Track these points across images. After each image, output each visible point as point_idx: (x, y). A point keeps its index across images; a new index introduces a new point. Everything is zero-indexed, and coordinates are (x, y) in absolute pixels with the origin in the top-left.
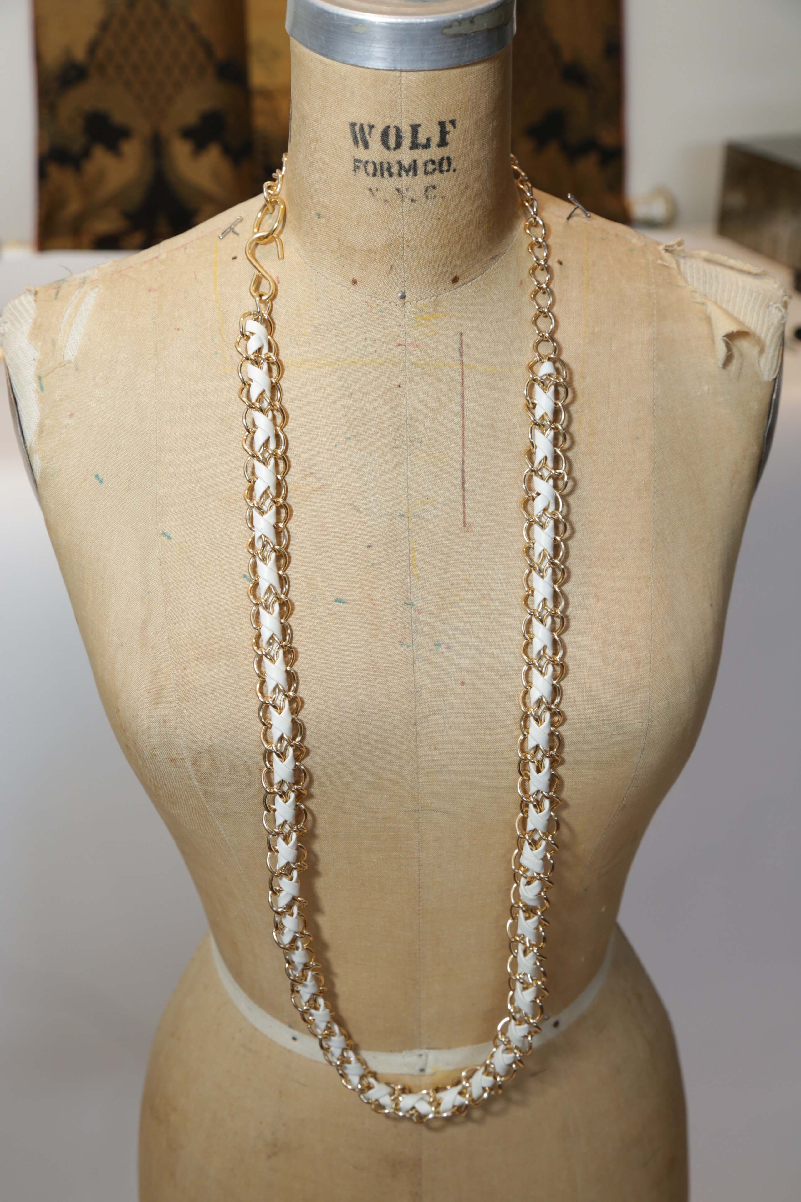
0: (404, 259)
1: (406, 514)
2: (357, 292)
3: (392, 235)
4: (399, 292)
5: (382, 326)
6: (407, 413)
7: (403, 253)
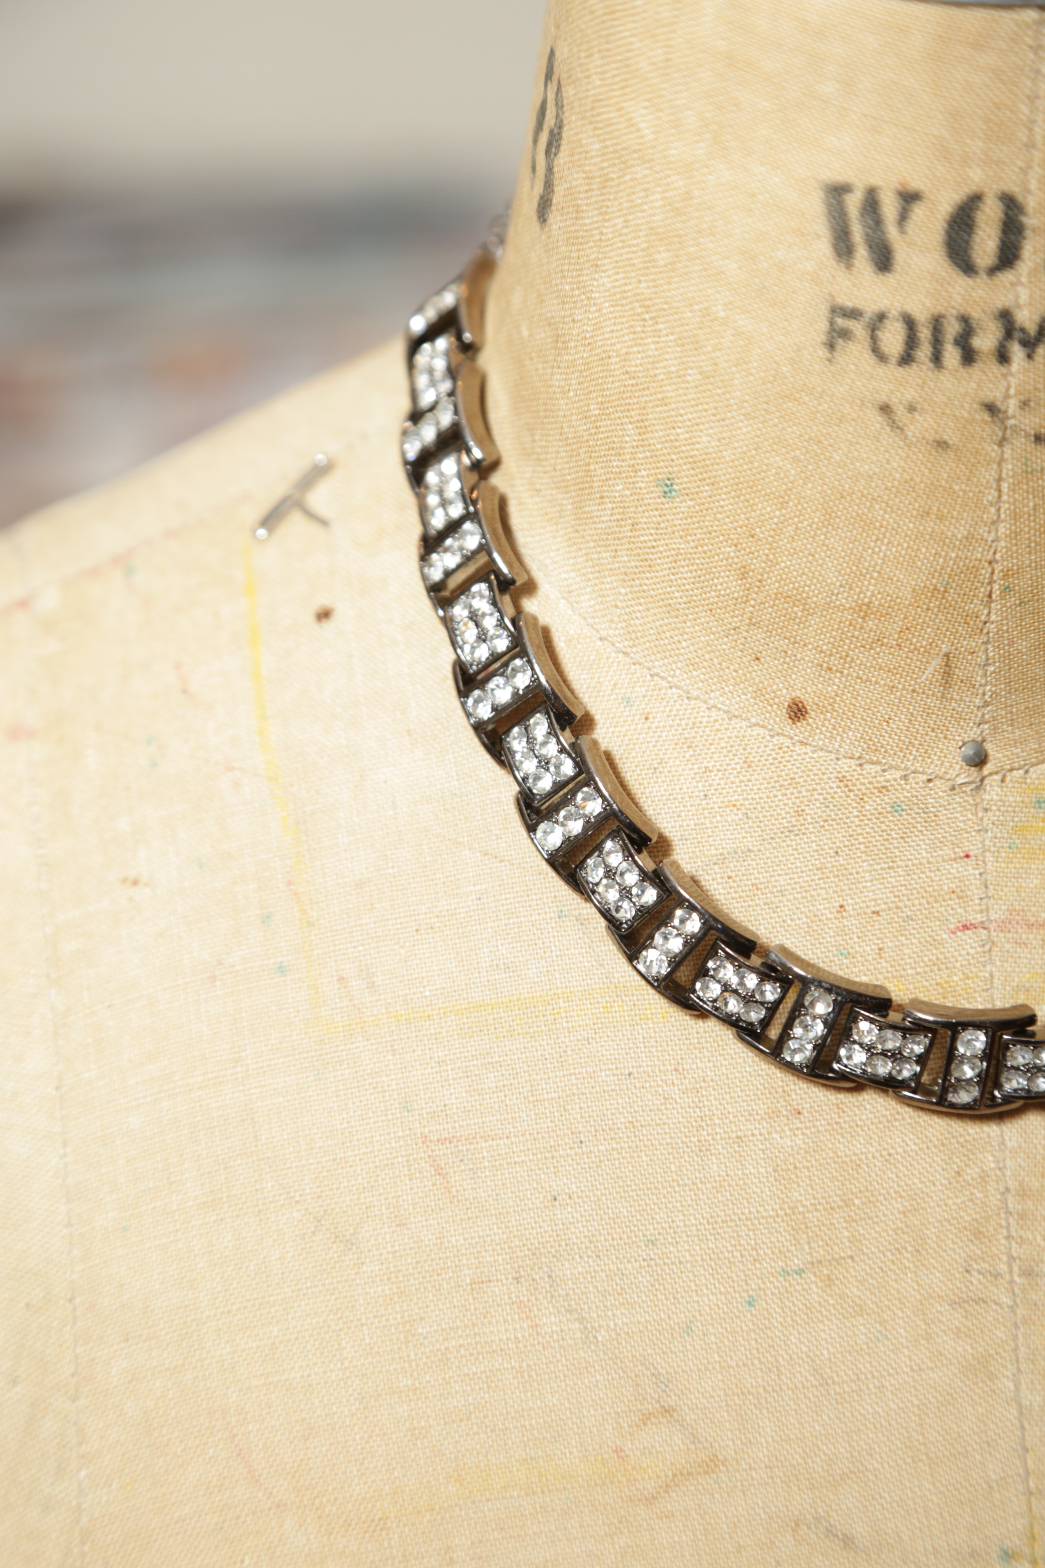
0: (988, 633)
1: (1026, 1550)
2: (806, 744)
3: (953, 555)
4: (964, 744)
5: (901, 860)
6: (1008, 1173)
7: (989, 613)
